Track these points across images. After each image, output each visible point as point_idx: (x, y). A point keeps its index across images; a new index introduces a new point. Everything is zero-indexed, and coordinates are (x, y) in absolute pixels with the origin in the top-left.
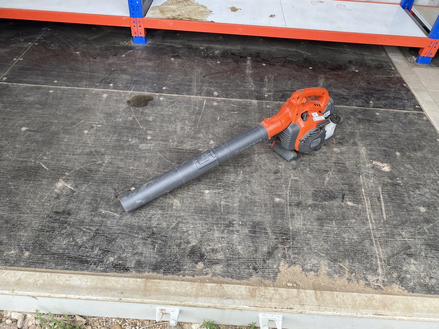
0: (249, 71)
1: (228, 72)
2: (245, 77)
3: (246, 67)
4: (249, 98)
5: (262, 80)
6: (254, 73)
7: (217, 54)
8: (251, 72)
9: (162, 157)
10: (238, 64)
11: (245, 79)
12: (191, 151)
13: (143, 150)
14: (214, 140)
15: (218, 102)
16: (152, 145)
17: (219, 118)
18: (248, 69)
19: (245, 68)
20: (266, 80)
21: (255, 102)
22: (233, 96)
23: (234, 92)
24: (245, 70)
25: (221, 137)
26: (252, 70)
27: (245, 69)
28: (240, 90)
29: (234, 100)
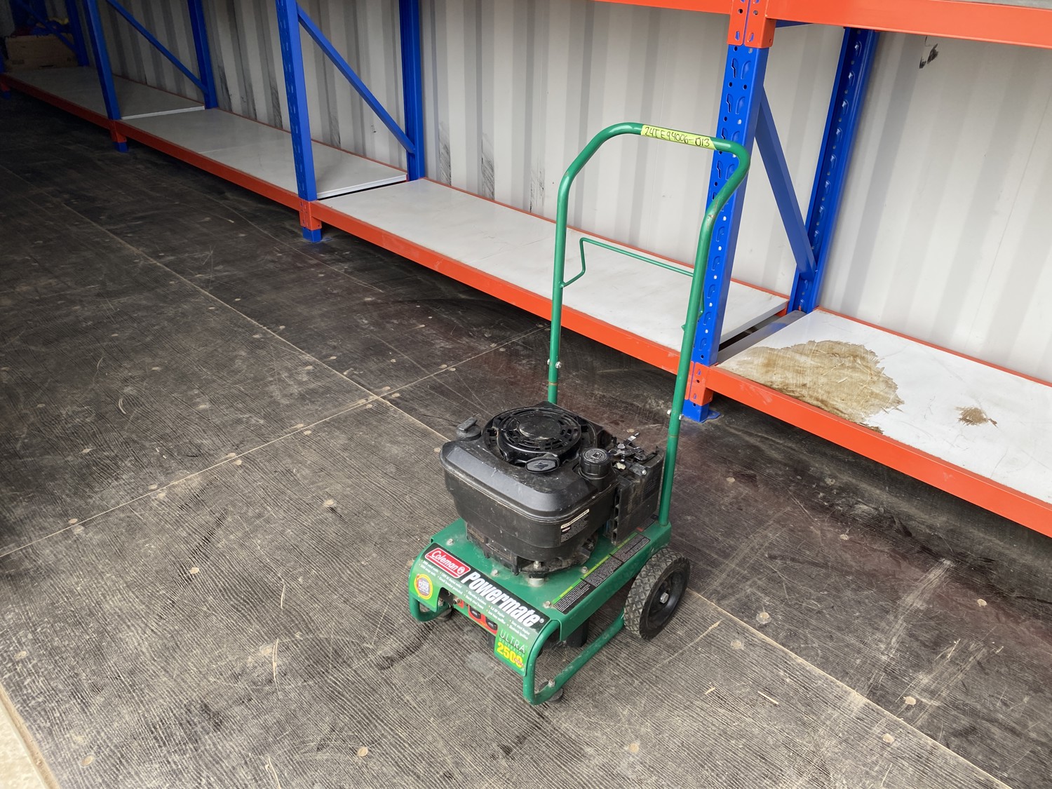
0: (913, 601)
1: (848, 573)
2: (887, 612)
3: (917, 583)
4: (851, 678)
5: (937, 644)
6: (927, 613)
7: (859, 512)
8: (920, 605)
10: (899, 564)
11: (882, 618)
15: (750, 644)
18: (917, 593)
19: (909, 586)
20: (951, 652)
22: (805, 649)
23: (818, 638)
24: (905, 592)
26: (928, 602)
27: (909, 588)
28: (843, 640)
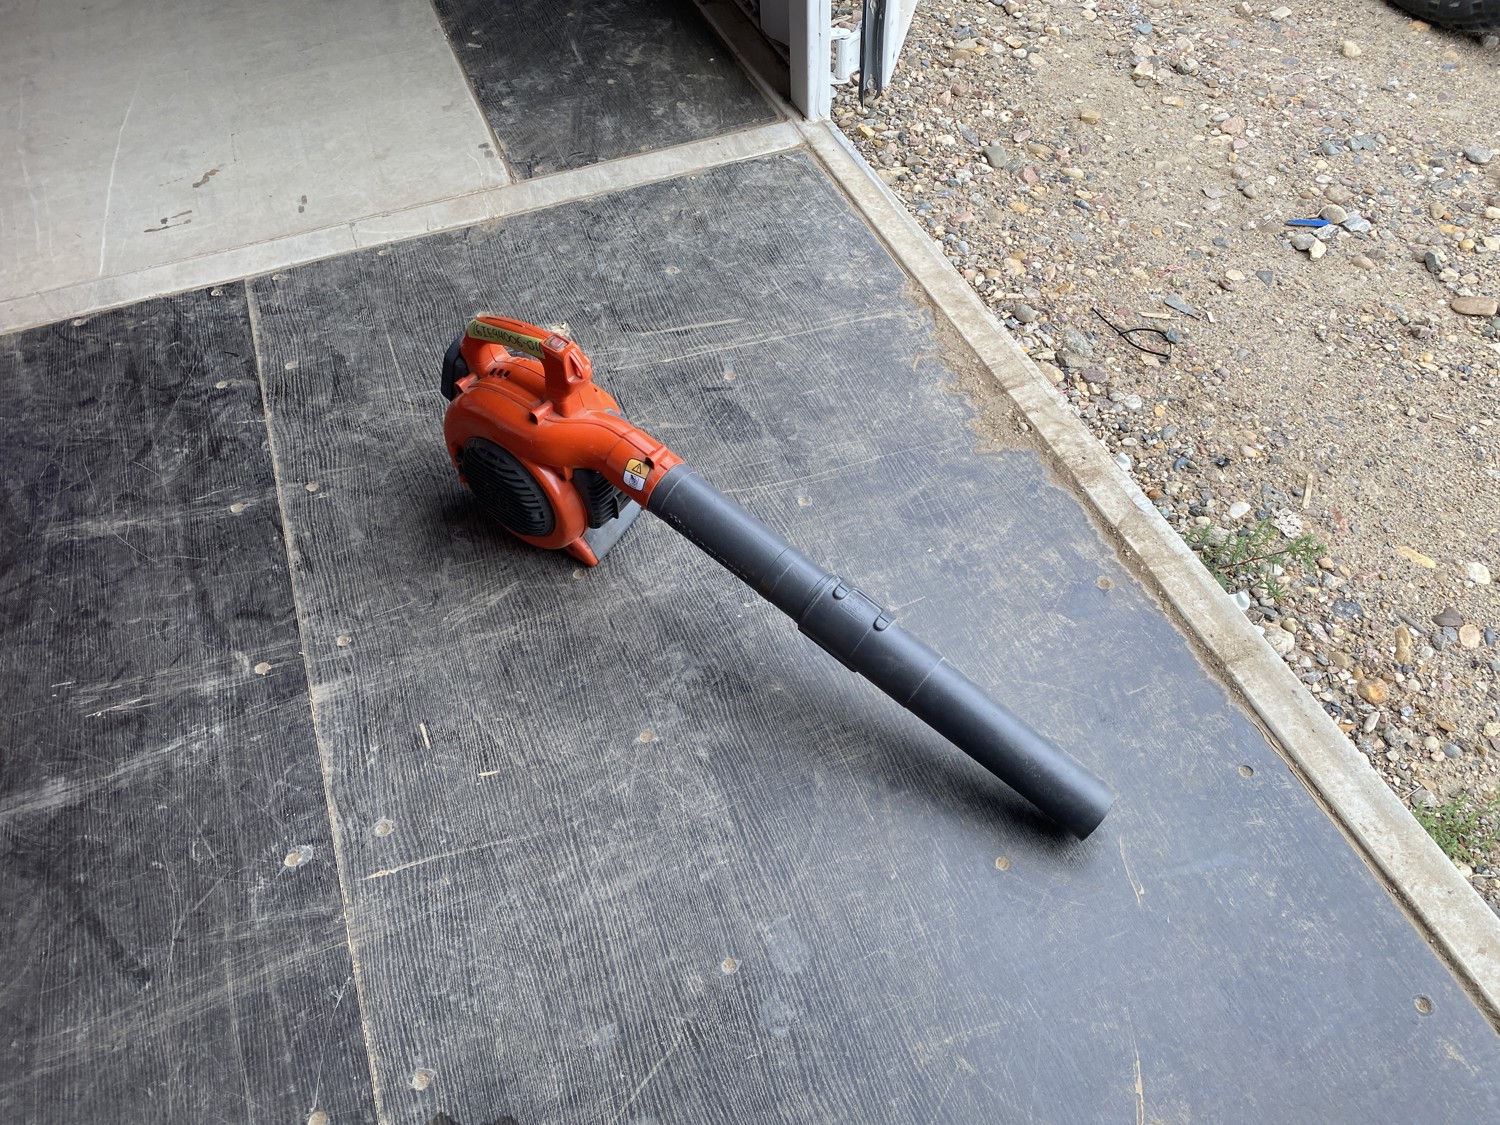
9: (807, 859)
12: (728, 779)
13: (810, 943)
14: (633, 735)
16: (766, 929)
17: (482, 774)
21: (318, 694)
25: (600, 722)
29: (327, 770)
